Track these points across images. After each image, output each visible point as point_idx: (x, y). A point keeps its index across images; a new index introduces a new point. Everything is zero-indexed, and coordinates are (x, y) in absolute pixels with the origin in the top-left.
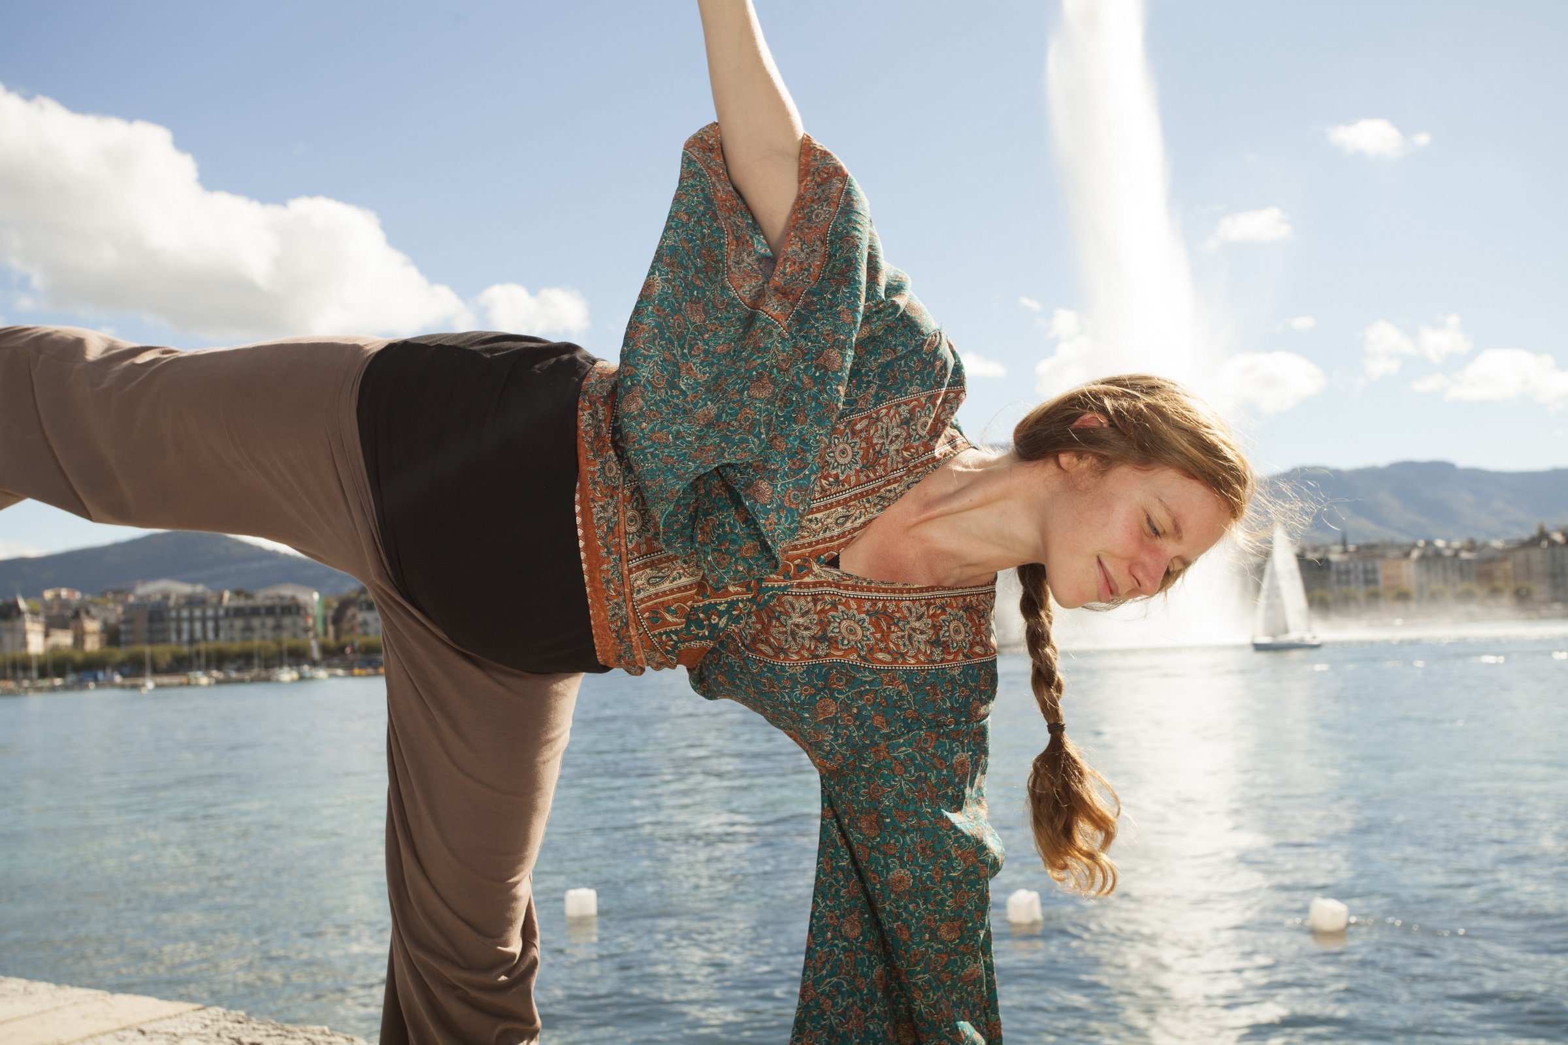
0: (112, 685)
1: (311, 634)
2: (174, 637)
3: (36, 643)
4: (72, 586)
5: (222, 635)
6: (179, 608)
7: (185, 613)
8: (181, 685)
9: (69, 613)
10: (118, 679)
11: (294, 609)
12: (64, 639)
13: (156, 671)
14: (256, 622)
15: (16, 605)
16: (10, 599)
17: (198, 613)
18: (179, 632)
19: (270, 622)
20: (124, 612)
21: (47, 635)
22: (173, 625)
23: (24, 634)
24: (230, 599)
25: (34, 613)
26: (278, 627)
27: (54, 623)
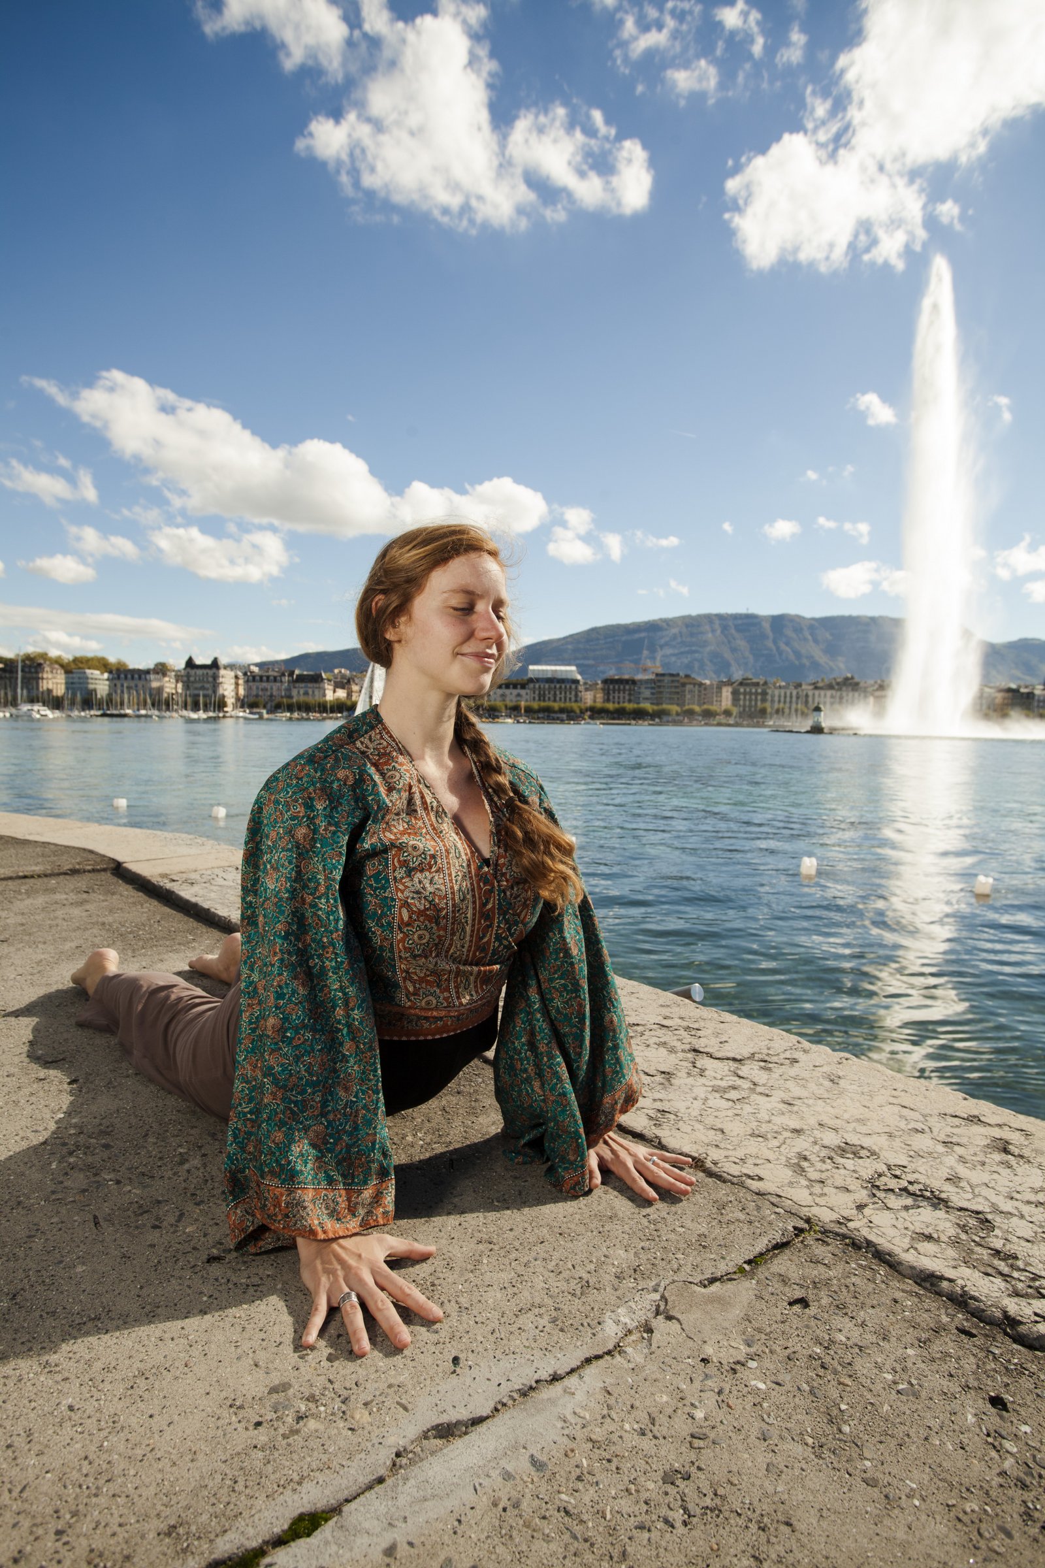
3: (330, 696)
4: (346, 668)
12: (341, 694)
15: (320, 675)
16: (318, 673)
23: (325, 690)
25: (329, 680)
27: (339, 685)
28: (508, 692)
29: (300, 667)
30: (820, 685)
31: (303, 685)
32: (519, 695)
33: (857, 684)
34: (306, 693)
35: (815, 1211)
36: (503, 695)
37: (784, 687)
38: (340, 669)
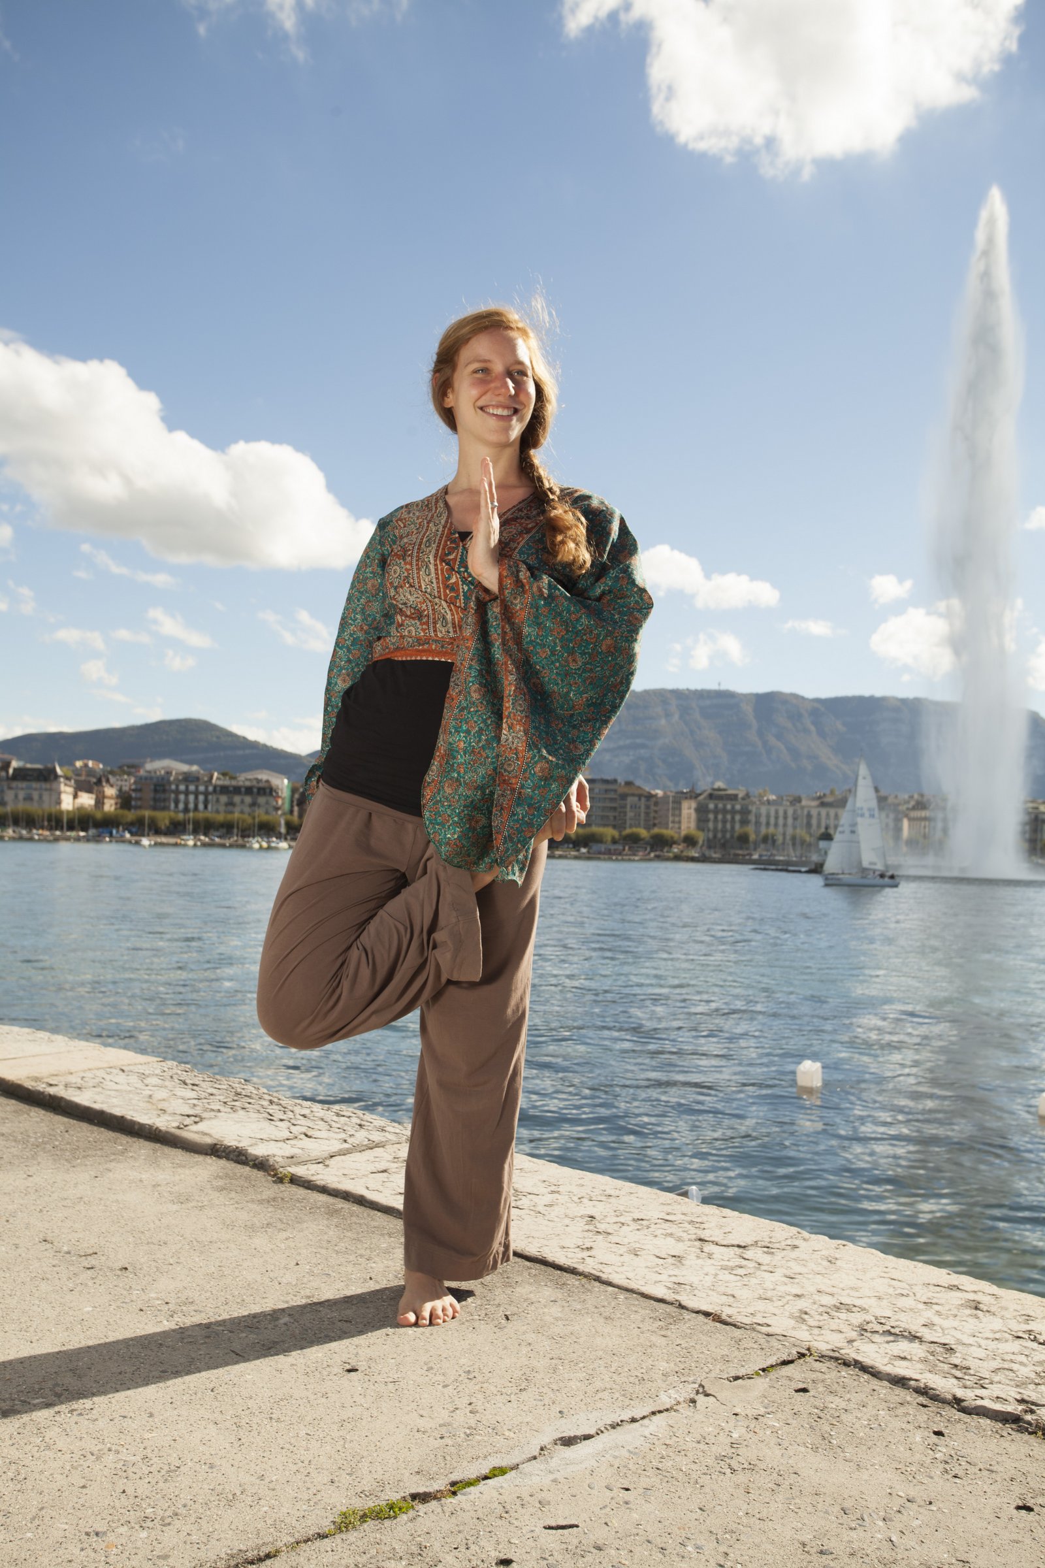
0: (122, 840)
1: (280, 812)
2: (172, 805)
3: (68, 803)
4: (97, 759)
5: (210, 807)
6: (178, 782)
7: (182, 787)
8: (176, 845)
9: (94, 780)
10: (128, 835)
11: (267, 791)
12: (87, 800)
13: (158, 832)
14: (237, 799)
15: (54, 771)
16: (49, 765)
17: (192, 788)
18: (177, 802)
19: (248, 799)
20: (135, 783)
21: (75, 796)
23: (59, 793)
24: (218, 779)
25: (67, 778)
26: (254, 804)
27: (82, 786)
29: (19, 759)
30: (829, 799)
31: (24, 784)
34: (29, 798)
37: (774, 803)
38: (86, 761)
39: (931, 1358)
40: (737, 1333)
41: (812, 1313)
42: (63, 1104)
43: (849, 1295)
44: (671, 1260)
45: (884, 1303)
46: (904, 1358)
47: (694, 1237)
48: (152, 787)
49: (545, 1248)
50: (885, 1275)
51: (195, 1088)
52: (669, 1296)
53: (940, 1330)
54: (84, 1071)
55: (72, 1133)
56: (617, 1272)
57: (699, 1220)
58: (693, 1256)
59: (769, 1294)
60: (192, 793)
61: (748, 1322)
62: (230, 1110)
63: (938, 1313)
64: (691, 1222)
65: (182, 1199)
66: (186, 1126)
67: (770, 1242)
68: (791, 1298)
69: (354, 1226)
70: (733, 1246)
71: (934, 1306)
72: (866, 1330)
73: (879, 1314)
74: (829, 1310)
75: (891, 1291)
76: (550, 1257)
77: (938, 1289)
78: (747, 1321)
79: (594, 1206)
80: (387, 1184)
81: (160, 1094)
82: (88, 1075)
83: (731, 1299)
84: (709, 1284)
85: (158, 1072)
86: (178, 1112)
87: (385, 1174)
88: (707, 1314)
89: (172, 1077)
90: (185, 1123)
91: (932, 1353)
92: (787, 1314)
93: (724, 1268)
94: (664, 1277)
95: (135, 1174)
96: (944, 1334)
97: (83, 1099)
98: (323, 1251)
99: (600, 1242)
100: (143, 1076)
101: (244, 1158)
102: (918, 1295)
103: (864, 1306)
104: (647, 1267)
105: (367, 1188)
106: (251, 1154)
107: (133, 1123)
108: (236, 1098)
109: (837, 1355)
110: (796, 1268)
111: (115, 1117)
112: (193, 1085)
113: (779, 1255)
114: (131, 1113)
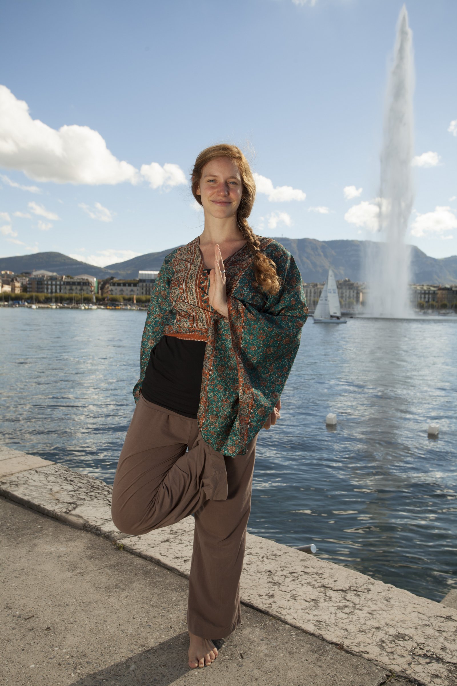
1: (93, 293)
4: (10, 270)
5: (62, 291)
6: (47, 280)
7: (50, 283)
9: (10, 279)
11: (87, 284)
12: (8, 288)
14: (74, 287)
17: (54, 283)
18: (47, 289)
19: (79, 288)
20: (29, 281)
21: (2, 286)
22: (45, 286)
24: (65, 278)
26: (81, 290)
27: (5, 282)
28: (124, 288)
32: (132, 291)
33: (352, 284)
35: (393, 667)
36: (122, 290)
38: (6, 271)
39: (450, 675)
40: (354, 660)
41: (386, 641)
42: (10, 495)
43: (401, 626)
44: (312, 603)
45: (419, 632)
46: (437, 676)
47: (320, 584)
48: (36, 283)
49: (251, 596)
50: (415, 610)
51: (72, 483)
52: (317, 632)
53: (450, 653)
54: (18, 472)
55: (15, 516)
56: (289, 614)
57: (320, 572)
58: (322, 600)
59: (364, 627)
60: (54, 285)
61: (358, 651)
62: (89, 499)
63: (446, 639)
64: (317, 574)
65: (73, 567)
66: (70, 511)
67: (357, 587)
68: (374, 630)
69: (158, 584)
70: (340, 590)
71: (443, 633)
72: (415, 654)
73: (419, 641)
74: (394, 639)
75: (420, 622)
76: (255, 605)
77: (442, 619)
78: (356, 649)
79: (270, 563)
80: (170, 551)
81: (56, 488)
82: (20, 475)
83: (346, 633)
84: (333, 621)
85: (53, 472)
86: (65, 501)
87: (167, 543)
88: (336, 644)
89: (60, 476)
90: (70, 509)
91: (450, 671)
92: (375, 643)
93: (339, 608)
94: (311, 617)
95: (48, 547)
96: (453, 656)
97: (19, 492)
98: (145, 606)
99: (276, 591)
100: (47, 475)
101: (99, 532)
102: (434, 624)
103: (411, 635)
104: (302, 609)
105: (161, 554)
106: (102, 531)
107: (44, 509)
108: (92, 490)
109: (404, 675)
110: (374, 607)
111: (36, 505)
112: (71, 481)
113: (363, 596)
114: (42, 502)
